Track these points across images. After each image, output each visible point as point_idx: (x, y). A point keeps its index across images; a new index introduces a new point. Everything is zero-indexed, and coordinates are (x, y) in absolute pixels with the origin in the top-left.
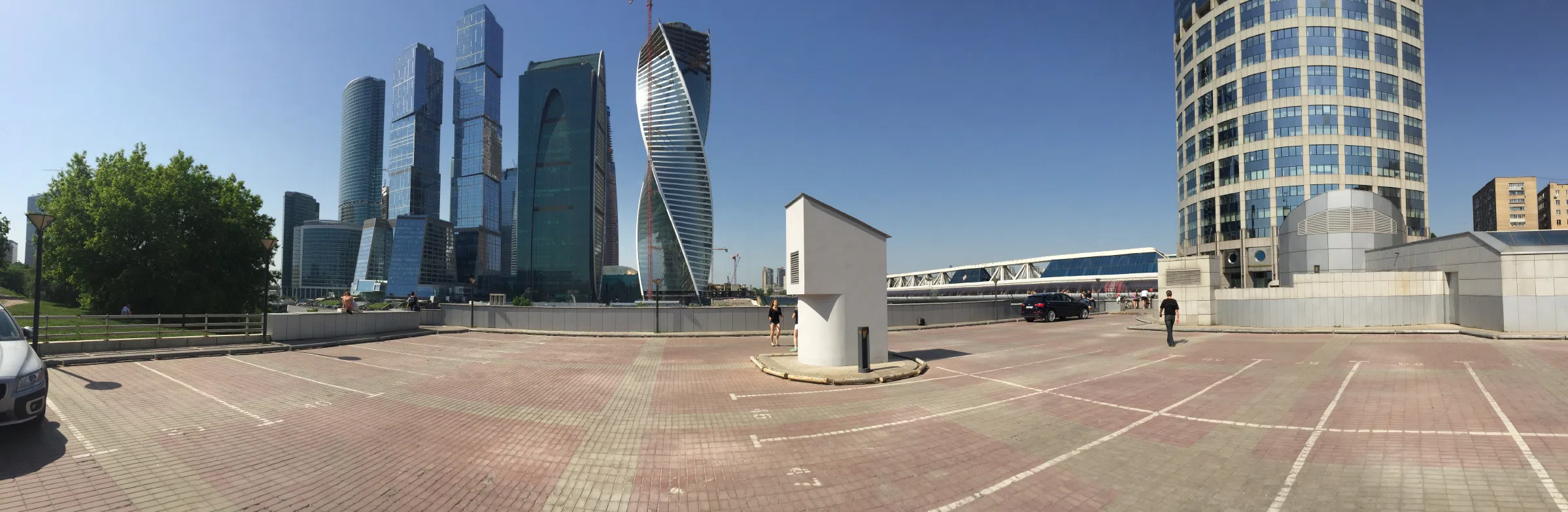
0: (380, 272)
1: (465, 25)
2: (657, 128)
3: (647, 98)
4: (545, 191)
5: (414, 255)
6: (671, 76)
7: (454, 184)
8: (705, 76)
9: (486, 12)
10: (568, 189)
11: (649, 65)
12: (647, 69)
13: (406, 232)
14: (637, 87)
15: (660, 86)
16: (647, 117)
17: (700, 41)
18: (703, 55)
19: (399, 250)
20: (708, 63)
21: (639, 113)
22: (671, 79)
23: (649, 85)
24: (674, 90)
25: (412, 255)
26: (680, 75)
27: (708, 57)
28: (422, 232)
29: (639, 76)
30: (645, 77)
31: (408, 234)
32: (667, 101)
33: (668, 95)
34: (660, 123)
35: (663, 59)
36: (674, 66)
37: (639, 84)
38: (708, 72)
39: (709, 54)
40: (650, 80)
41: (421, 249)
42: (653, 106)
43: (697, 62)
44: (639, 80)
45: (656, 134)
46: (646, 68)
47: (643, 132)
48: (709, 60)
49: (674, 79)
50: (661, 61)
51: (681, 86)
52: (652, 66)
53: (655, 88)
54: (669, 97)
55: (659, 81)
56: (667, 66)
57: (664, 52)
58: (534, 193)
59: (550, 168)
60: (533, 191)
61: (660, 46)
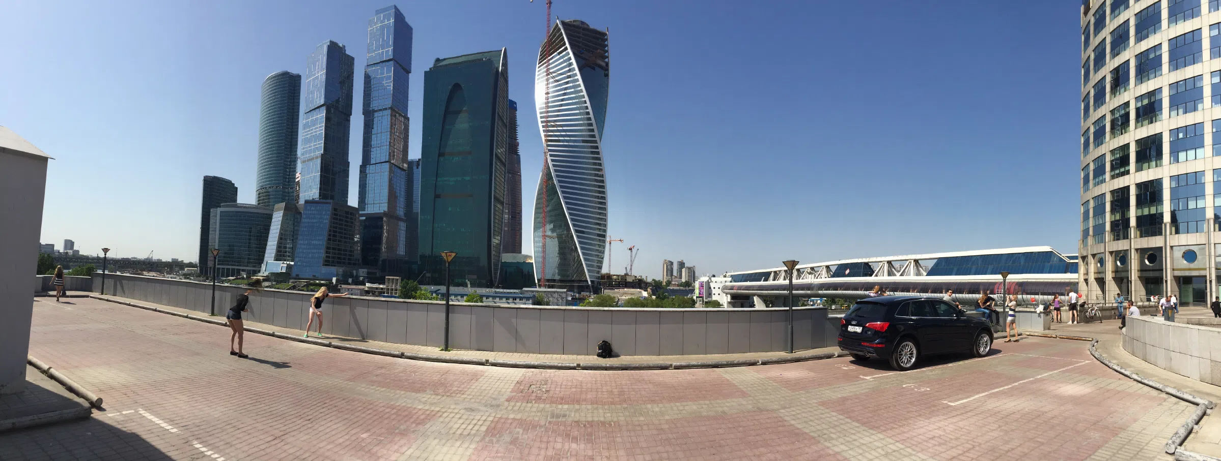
0: (287, 254)
1: (376, 23)
2: (554, 121)
3: (545, 92)
6: (570, 71)
8: (602, 72)
9: (396, 13)
10: (468, 178)
13: (313, 216)
14: (536, 81)
15: (558, 81)
17: (598, 39)
18: (601, 51)
19: (306, 233)
20: (606, 60)
23: (547, 80)
24: (571, 85)
25: (318, 238)
26: (577, 71)
27: (606, 54)
28: (329, 218)
31: (315, 218)
32: (562, 95)
33: (566, 89)
34: (557, 116)
35: (561, 55)
37: (538, 79)
38: (606, 69)
39: (607, 51)
40: (548, 75)
41: (326, 232)
42: (550, 100)
43: (595, 58)
45: (553, 126)
46: (544, 63)
47: (540, 125)
48: (608, 57)
49: (571, 73)
51: (577, 80)
52: (551, 62)
53: (553, 83)
54: (565, 91)
55: (557, 76)
56: (565, 62)
57: (563, 48)
58: (436, 181)
59: (451, 158)
60: (435, 179)
61: (559, 42)
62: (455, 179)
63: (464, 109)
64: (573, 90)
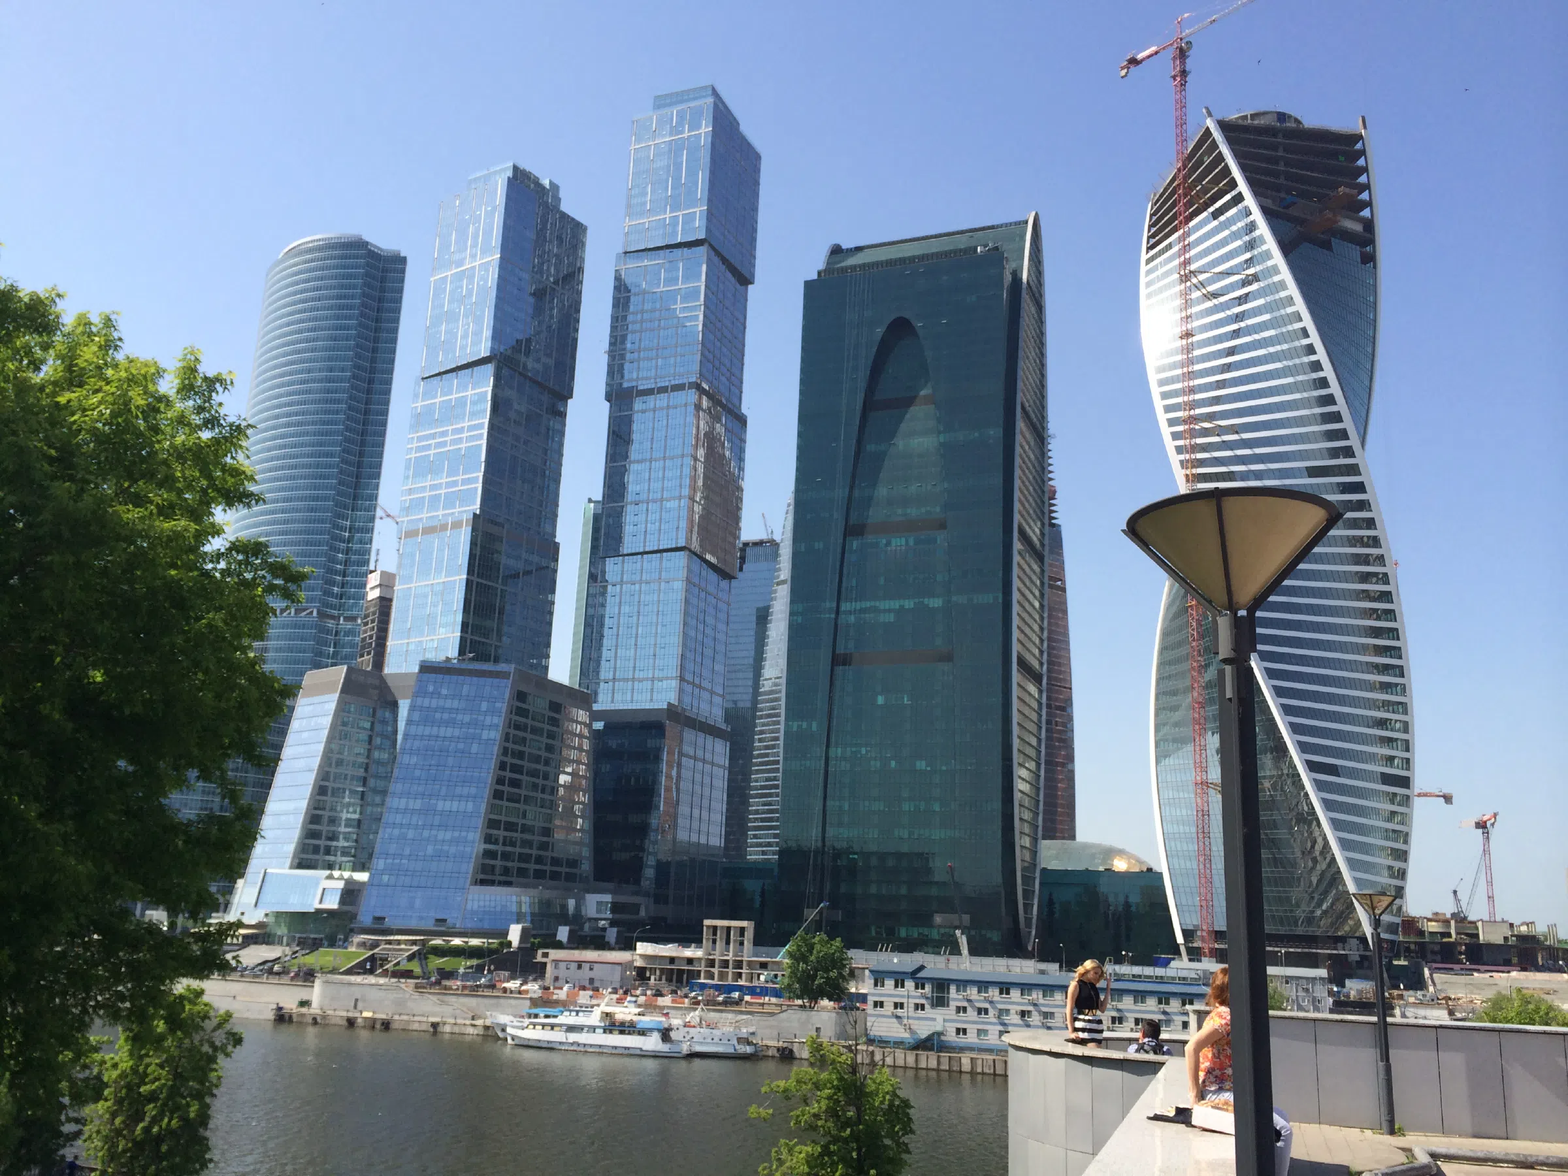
0: (342, 843)
1: (654, 136)
2: (1210, 417)
3: (1178, 331)
4: (868, 604)
5: (466, 791)
6: (1249, 262)
7: (595, 578)
8: (1355, 252)
9: (715, 107)
10: (936, 603)
11: (1180, 239)
12: (1175, 249)
13: (446, 716)
14: (1143, 302)
15: (1215, 295)
16: (1179, 386)
17: (1334, 155)
18: (1347, 190)
19: (417, 773)
20: (1366, 213)
21: (1153, 378)
22: (1251, 271)
23: (1185, 294)
24: (1261, 302)
25: (458, 790)
26: (1278, 259)
27: (1365, 196)
28: (496, 720)
29: (1148, 272)
30: (1167, 274)
31: (451, 723)
32: (1236, 334)
33: (1239, 317)
34: (1217, 400)
35: (1222, 218)
36: (1257, 233)
37: (1149, 296)
38: (1366, 238)
39: (1367, 187)
40: (1185, 278)
41: (487, 773)
42: (1197, 352)
43: (1328, 214)
44: (1148, 285)
45: (1206, 433)
46: (1170, 246)
47: (1166, 431)
48: (1369, 204)
49: (1258, 268)
50: (1215, 223)
51: (1282, 285)
52: (1192, 238)
53: (1199, 301)
54: (1242, 324)
55: (1211, 281)
56: (1235, 236)
57: (1228, 197)
58: (838, 612)
59: (884, 541)
60: (834, 605)
61: (1216, 181)
62: (895, 604)
63: (922, 393)
64: (1266, 317)
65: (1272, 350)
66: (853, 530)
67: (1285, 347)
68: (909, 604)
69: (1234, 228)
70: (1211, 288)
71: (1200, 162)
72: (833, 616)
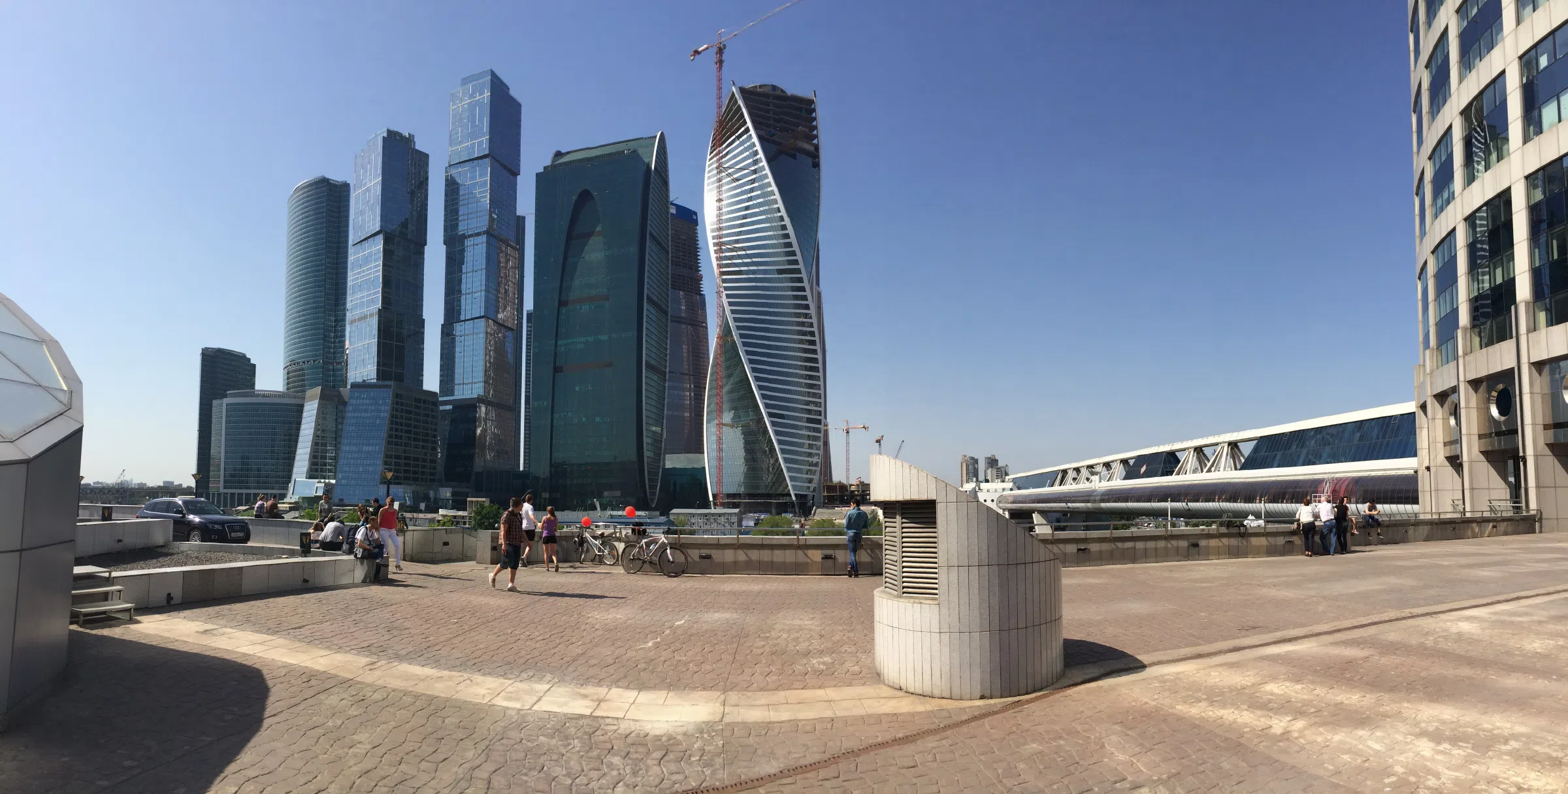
1: (462, 100)
4: (571, 340)
5: (375, 442)
8: (808, 162)
9: (493, 81)
10: (604, 337)
11: (723, 150)
12: (718, 157)
15: (737, 180)
17: (801, 109)
18: (803, 129)
19: (355, 434)
20: (815, 141)
22: (753, 168)
25: (371, 442)
26: (764, 163)
27: (815, 132)
28: (387, 408)
29: (708, 167)
30: (716, 168)
36: (756, 149)
38: (815, 154)
41: (383, 433)
44: (708, 173)
48: (816, 137)
50: (737, 142)
55: (735, 173)
56: (746, 150)
57: (743, 129)
58: (556, 346)
59: (578, 307)
60: (554, 342)
61: (738, 120)
62: (583, 339)
63: (599, 229)
65: (762, 209)
66: (562, 303)
67: (767, 208)
68: (591, 339)
69: (746, 145)
70: (735, 176)
71: (731, 110)
72: (554, 347)
